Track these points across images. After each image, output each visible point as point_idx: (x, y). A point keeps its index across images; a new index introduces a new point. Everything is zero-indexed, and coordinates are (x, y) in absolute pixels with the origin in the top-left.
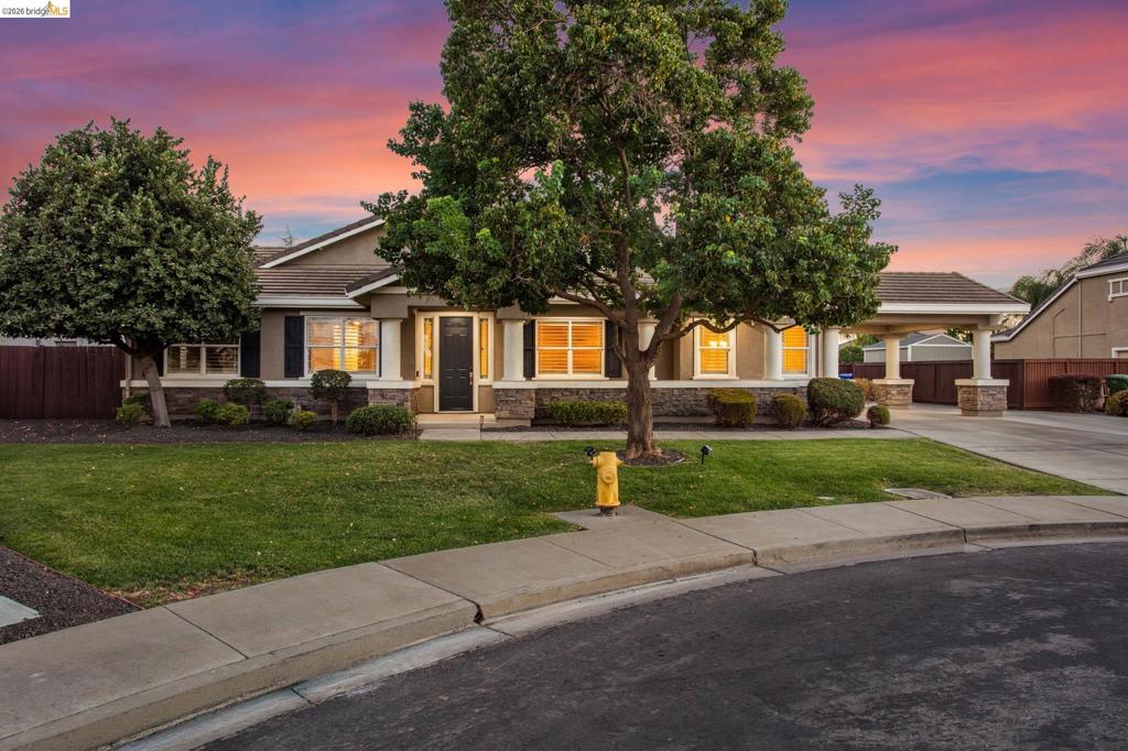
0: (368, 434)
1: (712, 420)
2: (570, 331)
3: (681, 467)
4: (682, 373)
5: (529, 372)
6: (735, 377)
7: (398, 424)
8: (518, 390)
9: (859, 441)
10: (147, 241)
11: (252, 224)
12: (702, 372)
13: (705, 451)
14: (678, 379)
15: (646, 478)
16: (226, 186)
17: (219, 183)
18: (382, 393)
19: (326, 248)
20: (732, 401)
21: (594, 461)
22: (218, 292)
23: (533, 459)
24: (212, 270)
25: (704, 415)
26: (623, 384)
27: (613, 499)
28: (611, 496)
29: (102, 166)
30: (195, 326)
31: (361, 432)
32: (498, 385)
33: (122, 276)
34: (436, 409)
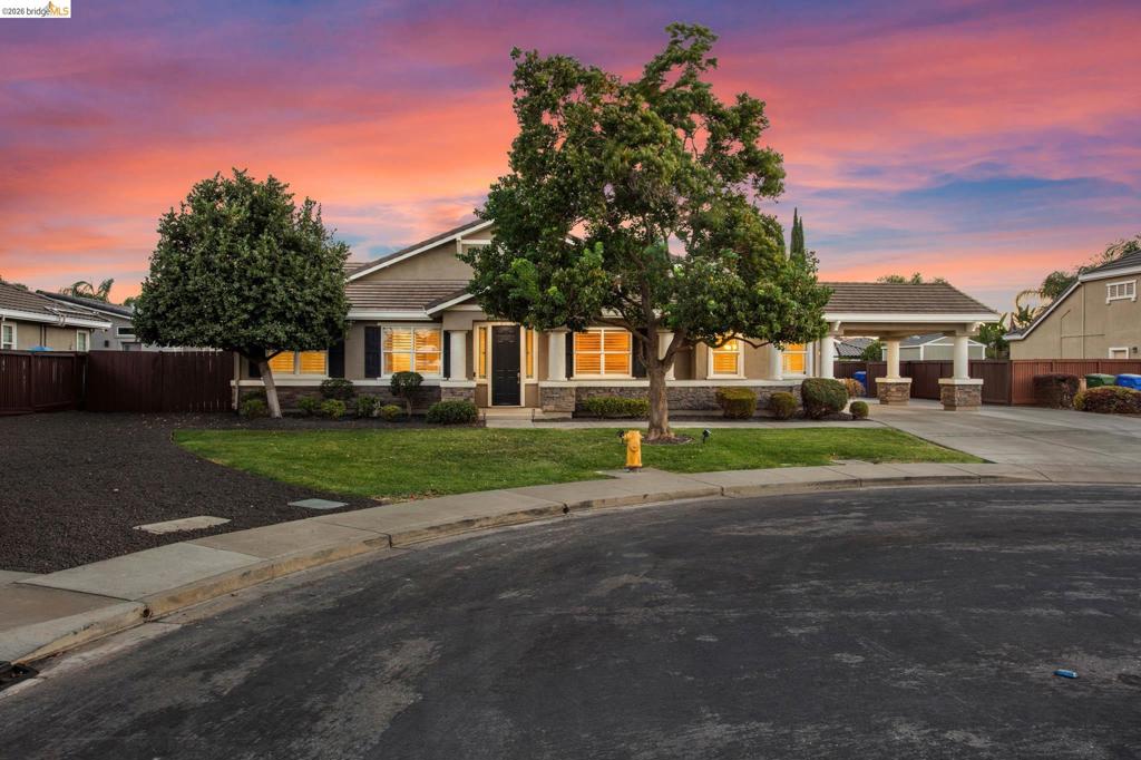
0: (445, 424)
1: (720, 413)
2: (603, 338)
3: (687, 446)
4: (697, 374)
5: (569, 374)
6: (743, 377)
7: (469, 416)
8: (561, 389)
9: (832, 429)
10: (273, 271)
11: (342, 252)
12: (715, 373)
13: (705, 433)
14: (694, 379)
15: (661, 452)
16: (319, 220)
17: (314, 218)
18: (452, 391)
19: (391, 266)
20: (736, 397)
21: (625, 437)
22: (323, 310)
23: (579, 440)
24: (320, 294)
25: (714, 409)
26: (646, 383)
27: (637, 462)
28: (636, 459)
29: (237, 213)
30: (308, 339)
31: (440, 422)
32: (544, 384)
33: (256, 300)
34: (490, 404)
